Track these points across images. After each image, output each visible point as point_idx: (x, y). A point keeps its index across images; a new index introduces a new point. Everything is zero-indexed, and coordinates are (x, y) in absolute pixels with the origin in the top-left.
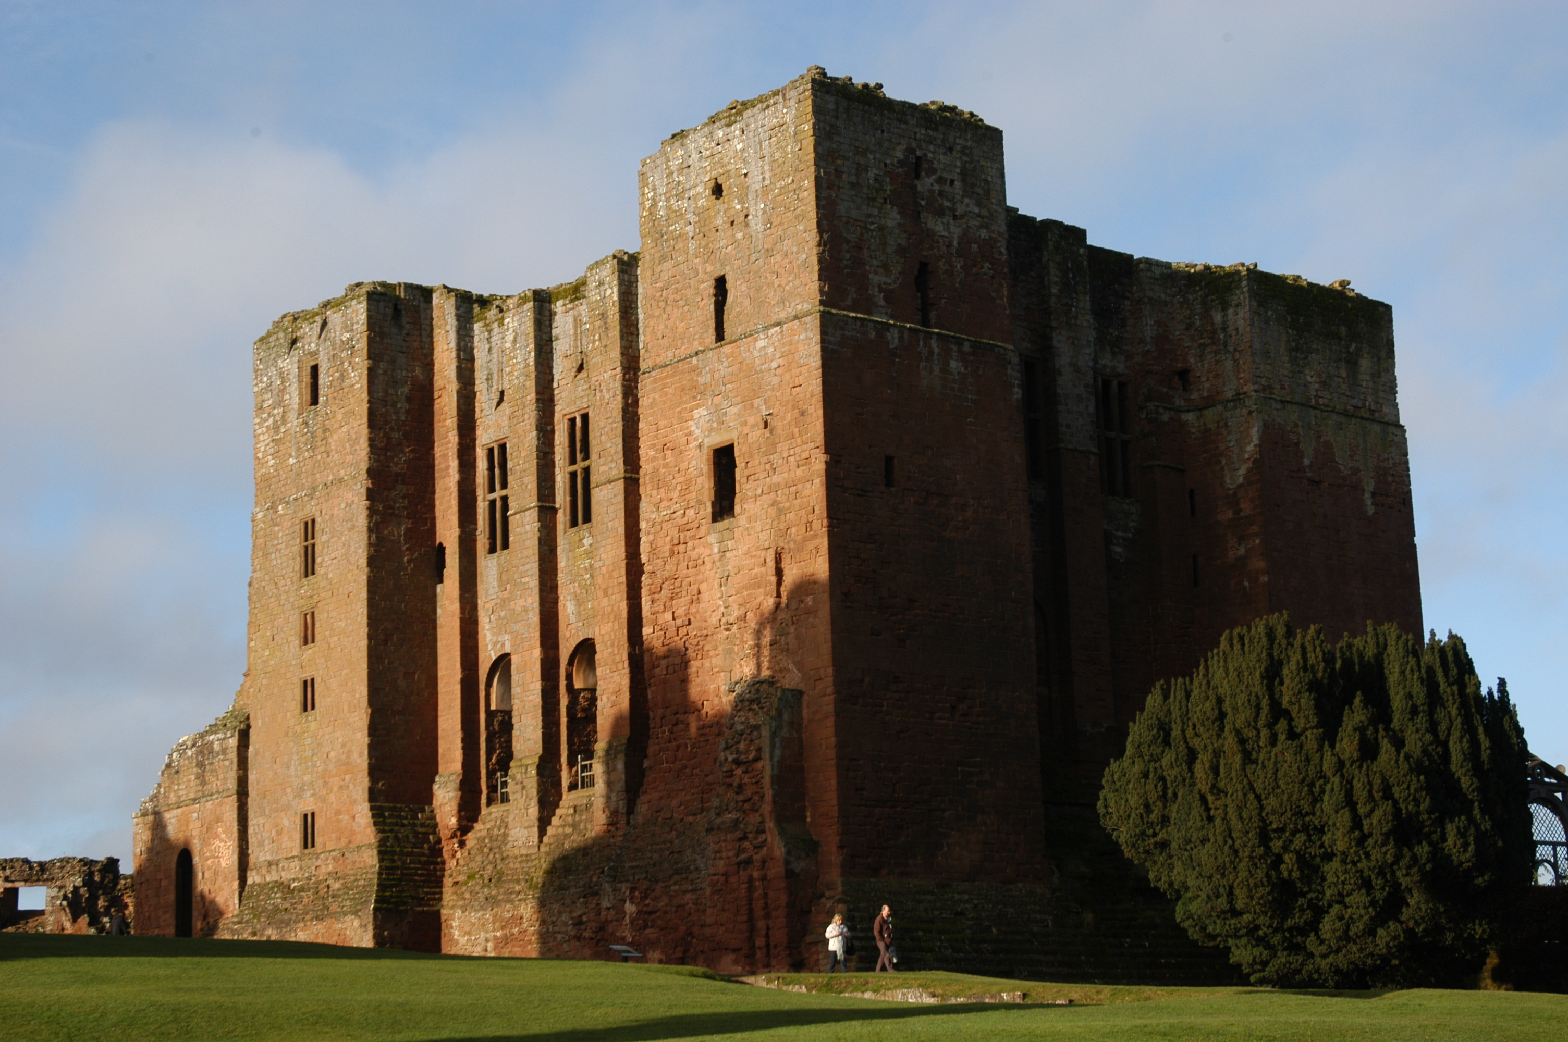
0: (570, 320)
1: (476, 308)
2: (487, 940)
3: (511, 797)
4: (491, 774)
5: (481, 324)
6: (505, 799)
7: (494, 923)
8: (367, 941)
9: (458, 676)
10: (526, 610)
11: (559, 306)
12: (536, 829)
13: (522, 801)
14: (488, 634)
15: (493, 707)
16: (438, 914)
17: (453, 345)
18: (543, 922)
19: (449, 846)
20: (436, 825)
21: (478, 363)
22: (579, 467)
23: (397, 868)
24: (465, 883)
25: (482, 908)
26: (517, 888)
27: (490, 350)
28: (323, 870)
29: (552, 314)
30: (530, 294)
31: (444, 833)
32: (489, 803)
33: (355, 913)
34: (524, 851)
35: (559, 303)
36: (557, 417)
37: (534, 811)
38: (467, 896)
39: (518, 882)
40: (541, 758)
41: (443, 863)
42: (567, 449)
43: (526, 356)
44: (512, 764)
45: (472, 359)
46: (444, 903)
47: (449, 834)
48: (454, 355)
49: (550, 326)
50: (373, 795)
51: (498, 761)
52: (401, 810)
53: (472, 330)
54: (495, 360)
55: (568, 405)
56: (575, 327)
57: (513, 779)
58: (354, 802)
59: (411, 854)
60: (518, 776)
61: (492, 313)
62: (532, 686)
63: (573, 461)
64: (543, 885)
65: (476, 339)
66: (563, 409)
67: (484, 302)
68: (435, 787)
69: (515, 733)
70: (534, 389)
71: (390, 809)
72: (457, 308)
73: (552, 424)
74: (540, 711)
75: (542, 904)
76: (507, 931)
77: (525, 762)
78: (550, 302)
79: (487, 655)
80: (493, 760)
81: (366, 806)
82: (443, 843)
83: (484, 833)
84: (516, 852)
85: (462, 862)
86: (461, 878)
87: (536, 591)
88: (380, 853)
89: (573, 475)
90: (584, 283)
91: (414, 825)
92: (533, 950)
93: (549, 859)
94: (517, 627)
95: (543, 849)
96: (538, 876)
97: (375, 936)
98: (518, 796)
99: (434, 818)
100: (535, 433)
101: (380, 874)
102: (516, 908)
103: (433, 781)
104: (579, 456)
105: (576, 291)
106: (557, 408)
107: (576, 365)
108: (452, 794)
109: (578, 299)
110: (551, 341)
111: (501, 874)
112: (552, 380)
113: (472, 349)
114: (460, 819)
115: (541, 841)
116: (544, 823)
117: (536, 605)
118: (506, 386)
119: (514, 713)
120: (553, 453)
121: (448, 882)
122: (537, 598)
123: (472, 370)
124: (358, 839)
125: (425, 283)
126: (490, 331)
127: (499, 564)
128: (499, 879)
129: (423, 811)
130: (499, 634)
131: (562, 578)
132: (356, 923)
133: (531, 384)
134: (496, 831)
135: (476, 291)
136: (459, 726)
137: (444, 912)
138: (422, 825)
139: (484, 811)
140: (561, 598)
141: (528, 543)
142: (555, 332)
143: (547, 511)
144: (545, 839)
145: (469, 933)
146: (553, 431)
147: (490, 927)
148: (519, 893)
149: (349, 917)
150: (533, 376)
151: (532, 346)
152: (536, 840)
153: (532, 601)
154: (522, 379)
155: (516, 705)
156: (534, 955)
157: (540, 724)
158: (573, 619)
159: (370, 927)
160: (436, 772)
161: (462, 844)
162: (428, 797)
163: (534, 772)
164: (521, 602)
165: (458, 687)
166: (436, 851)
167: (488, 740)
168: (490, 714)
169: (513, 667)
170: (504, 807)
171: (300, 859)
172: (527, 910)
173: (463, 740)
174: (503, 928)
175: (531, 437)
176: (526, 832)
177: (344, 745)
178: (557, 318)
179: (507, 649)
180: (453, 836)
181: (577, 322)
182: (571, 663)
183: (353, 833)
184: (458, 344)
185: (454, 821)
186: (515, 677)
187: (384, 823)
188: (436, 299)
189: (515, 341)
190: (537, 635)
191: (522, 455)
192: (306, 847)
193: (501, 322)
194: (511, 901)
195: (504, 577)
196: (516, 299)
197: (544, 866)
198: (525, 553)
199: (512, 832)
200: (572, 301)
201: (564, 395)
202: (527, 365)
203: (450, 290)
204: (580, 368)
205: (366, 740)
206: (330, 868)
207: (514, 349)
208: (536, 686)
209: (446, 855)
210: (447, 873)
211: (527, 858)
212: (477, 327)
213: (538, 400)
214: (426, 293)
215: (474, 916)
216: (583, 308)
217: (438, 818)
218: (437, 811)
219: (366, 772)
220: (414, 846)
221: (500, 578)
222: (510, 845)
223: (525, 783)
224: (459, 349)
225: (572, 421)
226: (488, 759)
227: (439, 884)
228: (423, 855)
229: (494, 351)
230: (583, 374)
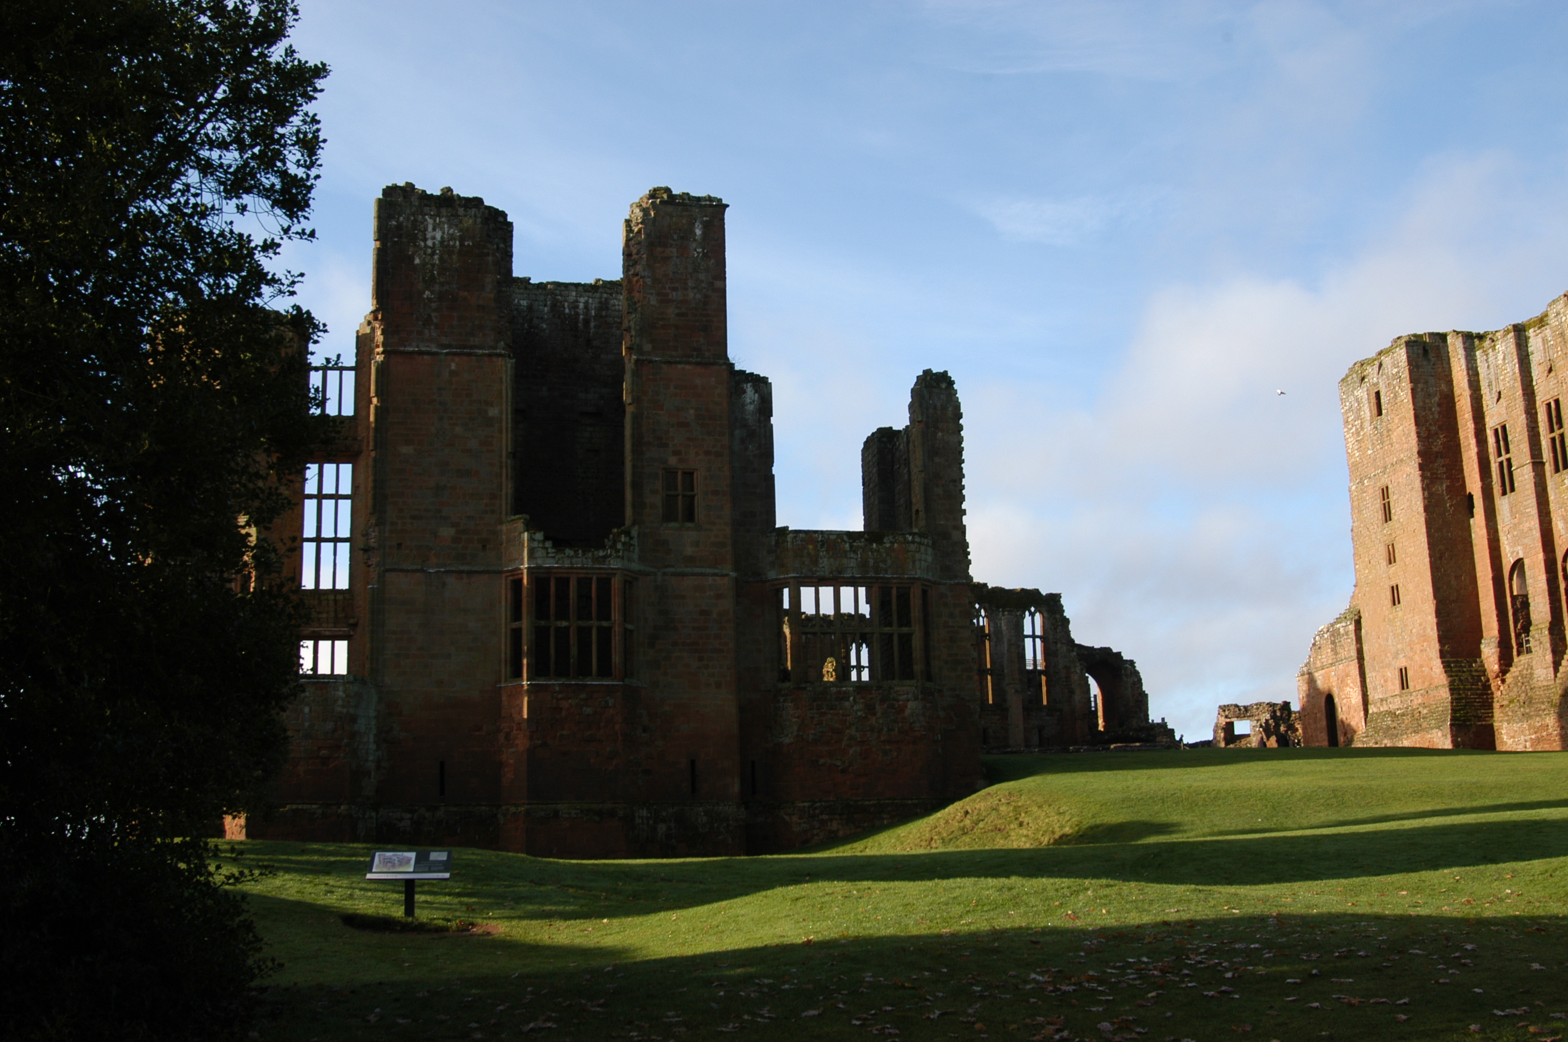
0: (1540, 340)
1: (1476, 342)
2: (1526, 741)
3: (1533, 650)
4: (1518, 636)
5: (1481, 351)
6: (1529, 651)
7: (1529, 730)
8: (1447, 744)
9: (1490, 575)
10: (1530, 529)
11: (1531, 333)
12: (1552, 669)
13: (1540, 652)
14: (1507, 547)
15: (1515, 593)
16: (1492, 726)
17: (1464, 367)
18: (1562, 728)
19: (1494, 683)
20: (1485, 670)
21: (1481, 377)
22: (1557, 433)
23: (1462, 698)
24: (1508, 706)
25: (1521, 721)
26: (1543, 707)
27: (1488, 367)
28: (1415, 702)
29: (1527, 339)
30: (1510, 328)
31: (1491, 675)
32: (1519, 654)
33: (1438, 728)
34: (1545, 684)
35: (1531, 331)
36: (1538, 403)
37: (1549, 657)
38: (1510, 713)
39: (1543, 703)
40: (1550, 623)
41: (1492, 694)
42: (1547, 424)
43: (1513, 367)
44: (1531, 628)
45: (1477, 374)
46: (1495, 719)
47: (1494, 675)
48: (1465, 373)
49: (1527, 346)
50: (1442, 654)
51: (1522, 627)
52: (1461, 662)
53: (1475, 355)
54: (1492, 373)
55: (1545, 395)
56: (1544, 344)
57: (1533, 638)
58: (1431, 659)
59: (1469, 690)
60: (1537, 636)
61: (1487, 343)
62: (1540, 578)
63: (1552, 430)
64: (1560, 704)
65: (1478, 361)
66: (1541, 399)
67: (1481, 337)
68: (1482, 646)
69: (1531, 608)
70: (1520, 388)
71: (1454, 662)
72: (1464, 343)
73: (1535, 408)
74: (1547, 593)
75: (1561, 716)
76: (1538, 735)
77: (1540, 626)
78: (1525, 331)
79: (1508, 561)
80: (1519, 626)
81: (1439, 661)
82: (1491, 681)
83: (1517, 674)
84: (1540, 684)
85: (1504, 693)
86: (1505, 703)
87: (1536, 516)
88: (1450, 690)
89: (1553, 440)
90: (1546, 316)
91: (1471, 671)
92: (1557, 746)
93: (1563, 687)
94: (1526, 541)
95: (1558, 681)
96: (1556, 699)
97: (1452, 741)
98: (1537, 648)
99: (1483, 666)
100: (1524, 416)
101: (1452, 703)
102: (1543, 719)
103: (1480, 643)
104: (1555, 427)
105: (1541, 322)
106: (1537, 398)
107: (1547, 369)
108: (1493, 650)
109: (1543, 326)
110: (1528, 355)
111: (1531, 698)
112: (1532, 380)
113: (1477, 367)
114: (1500, 665)
115: (1556, 676)
116: (1556, 665)
117: (1537, 526)
118: (1502, 388)
119: (1530, 596)
120: (1538, 427)
121: (1496, 705)
122: (1537, 521)
123: (1478, 381)
124: (1436, 682)
125: (1441, 331)
126: (1487, 355)
127: (1509, 502)
128: (1530, 702)
129: (1476, 662)
130: (1514, 546)
131: (1553, 507)
132: (1440, 734)
133: (1518, 385)
134: (1525, 672)
135: (1475, 331)
136: (1494, 607)
137: (1495, 724)
138: (1476, 671)
139: (1516, 659)
140: (1554, 519)
141: (1527, 486)
142: (1530, 350)
143: (1538, 464)
144: (1559, 675)
145: (1513, 737)
146: (1536, 413)
147: (1527, 732)
148: (1544, 710)
149: (1435, 731)
150: (1519, 379)
151: (1516, 360)
152: (1553, 676)
153: (1533, 524)
154: (1512, 382)
155: (1530, 590)
156: (1558, 749)
157: (1548, 601)
158: (1563, 532)
159: (1449, 736)
160: (1482, 637)
161: (1503, 681)
162: (1478, 653)
163: (1547, 632)
164: (1527, 525)
165: (1491, 582)
166: (1487, 687)
167: (1514, 614)
168: (1514, 598)
169: (1526, 567)
170: (1529, 656)
171: (1400, 696)
172: (1551, 720)
173: (1497, 616)
174: (1536, 733)
175: (1522, 419)
176: (1545, 671)
177: (1420, 625)
178: (1530, 340)
179: (1521, 556)
180: (1497, 676)
181: (1545, 341)
182: (1564, 560)
183: (1432, 678)
184: (1467, 366)
185: (1496, 667)
186: (1528, 573)
187: (1451, 671)
188: (1449, 340)
189: (1504, 359)
190: (1540, 544)
191: (1518, 430)
192: (1403, 688)
193: (1494, 348)
194: (1540, 716)
195: (1514, 510)
196: (1502, 332)
197: (1560, 692)
198: (1526, 493)
199: (1536, 672)
200: (1539, 328)
201: (1541, 389)
202: (1514, 373)
203: (1458, 333)
204: (1550, 370)
205: (1435, 620)
206: (1420, 701)
207: (1505, 364)
208: (1543, 577)
209: (1493, 689)
210: (1495, 700)
211: (1548, 688)
212: (1478, 353)
213: (1524, 395)
214: (1443, 337)
215: (1516, 726)
216: (1548, 332)
217: (1486, 666)
218: (1485, 661)
219: (1437, 640)
220: (1472, 684)
221: (1511, 511)
222: (1535, 680)
223: (1542, 639)
224: (1468, 369)
225: (1549, 405)
226: (1515, 627)
227: (1490, 706)
228: (1478, 689)
229: (1491, 367)
230: (1552, 374)
